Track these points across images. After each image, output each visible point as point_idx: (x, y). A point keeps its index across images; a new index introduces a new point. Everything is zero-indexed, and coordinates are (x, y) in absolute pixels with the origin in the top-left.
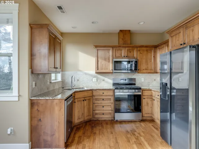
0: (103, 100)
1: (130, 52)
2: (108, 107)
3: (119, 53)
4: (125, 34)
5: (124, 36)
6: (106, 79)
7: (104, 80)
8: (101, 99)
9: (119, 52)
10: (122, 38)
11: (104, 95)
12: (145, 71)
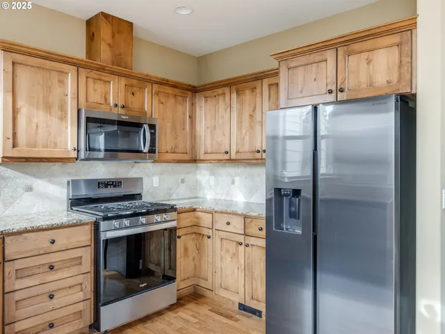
0: (51, 268)
1: (133, 94)
2: (71, 291)
3: (99, 90)
4: (119, 32)
5: (113, 37)
6: (40, 184)
7: (29, 189)
8: (44, 265)
9: (100, 87)
10: (109, 40)
11: (55, 247)
12: (171, 156)
